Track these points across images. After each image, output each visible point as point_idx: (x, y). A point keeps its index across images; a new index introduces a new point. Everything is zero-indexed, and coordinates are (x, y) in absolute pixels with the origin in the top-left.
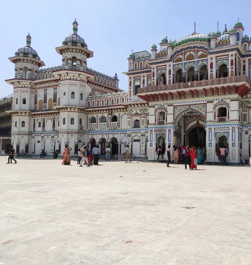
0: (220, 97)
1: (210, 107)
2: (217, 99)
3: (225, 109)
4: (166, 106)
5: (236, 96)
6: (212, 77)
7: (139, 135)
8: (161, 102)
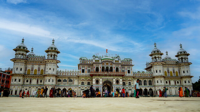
0: (117, 77)
1: (114, 80)
2: (116, 78)
3: (118, 81)
4: (99, 78)
5: (121, 77)
6: (114, 71)
7: (84, 88)
8: (98, 77)
